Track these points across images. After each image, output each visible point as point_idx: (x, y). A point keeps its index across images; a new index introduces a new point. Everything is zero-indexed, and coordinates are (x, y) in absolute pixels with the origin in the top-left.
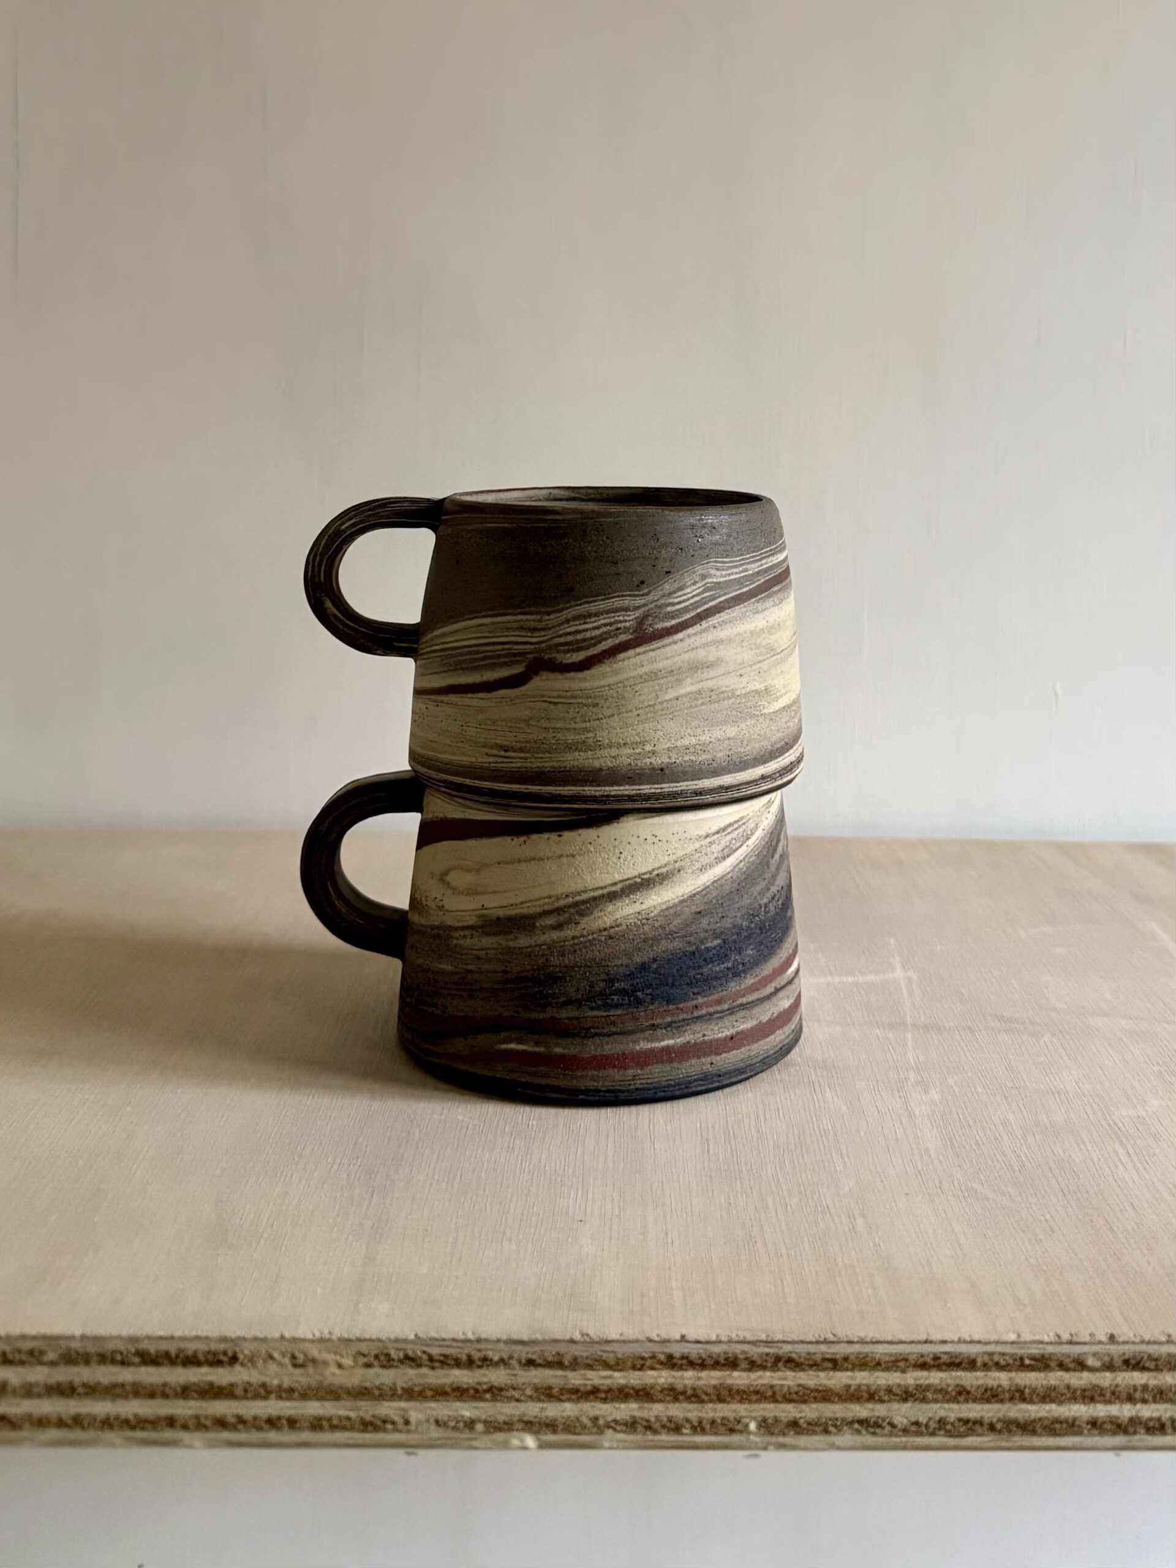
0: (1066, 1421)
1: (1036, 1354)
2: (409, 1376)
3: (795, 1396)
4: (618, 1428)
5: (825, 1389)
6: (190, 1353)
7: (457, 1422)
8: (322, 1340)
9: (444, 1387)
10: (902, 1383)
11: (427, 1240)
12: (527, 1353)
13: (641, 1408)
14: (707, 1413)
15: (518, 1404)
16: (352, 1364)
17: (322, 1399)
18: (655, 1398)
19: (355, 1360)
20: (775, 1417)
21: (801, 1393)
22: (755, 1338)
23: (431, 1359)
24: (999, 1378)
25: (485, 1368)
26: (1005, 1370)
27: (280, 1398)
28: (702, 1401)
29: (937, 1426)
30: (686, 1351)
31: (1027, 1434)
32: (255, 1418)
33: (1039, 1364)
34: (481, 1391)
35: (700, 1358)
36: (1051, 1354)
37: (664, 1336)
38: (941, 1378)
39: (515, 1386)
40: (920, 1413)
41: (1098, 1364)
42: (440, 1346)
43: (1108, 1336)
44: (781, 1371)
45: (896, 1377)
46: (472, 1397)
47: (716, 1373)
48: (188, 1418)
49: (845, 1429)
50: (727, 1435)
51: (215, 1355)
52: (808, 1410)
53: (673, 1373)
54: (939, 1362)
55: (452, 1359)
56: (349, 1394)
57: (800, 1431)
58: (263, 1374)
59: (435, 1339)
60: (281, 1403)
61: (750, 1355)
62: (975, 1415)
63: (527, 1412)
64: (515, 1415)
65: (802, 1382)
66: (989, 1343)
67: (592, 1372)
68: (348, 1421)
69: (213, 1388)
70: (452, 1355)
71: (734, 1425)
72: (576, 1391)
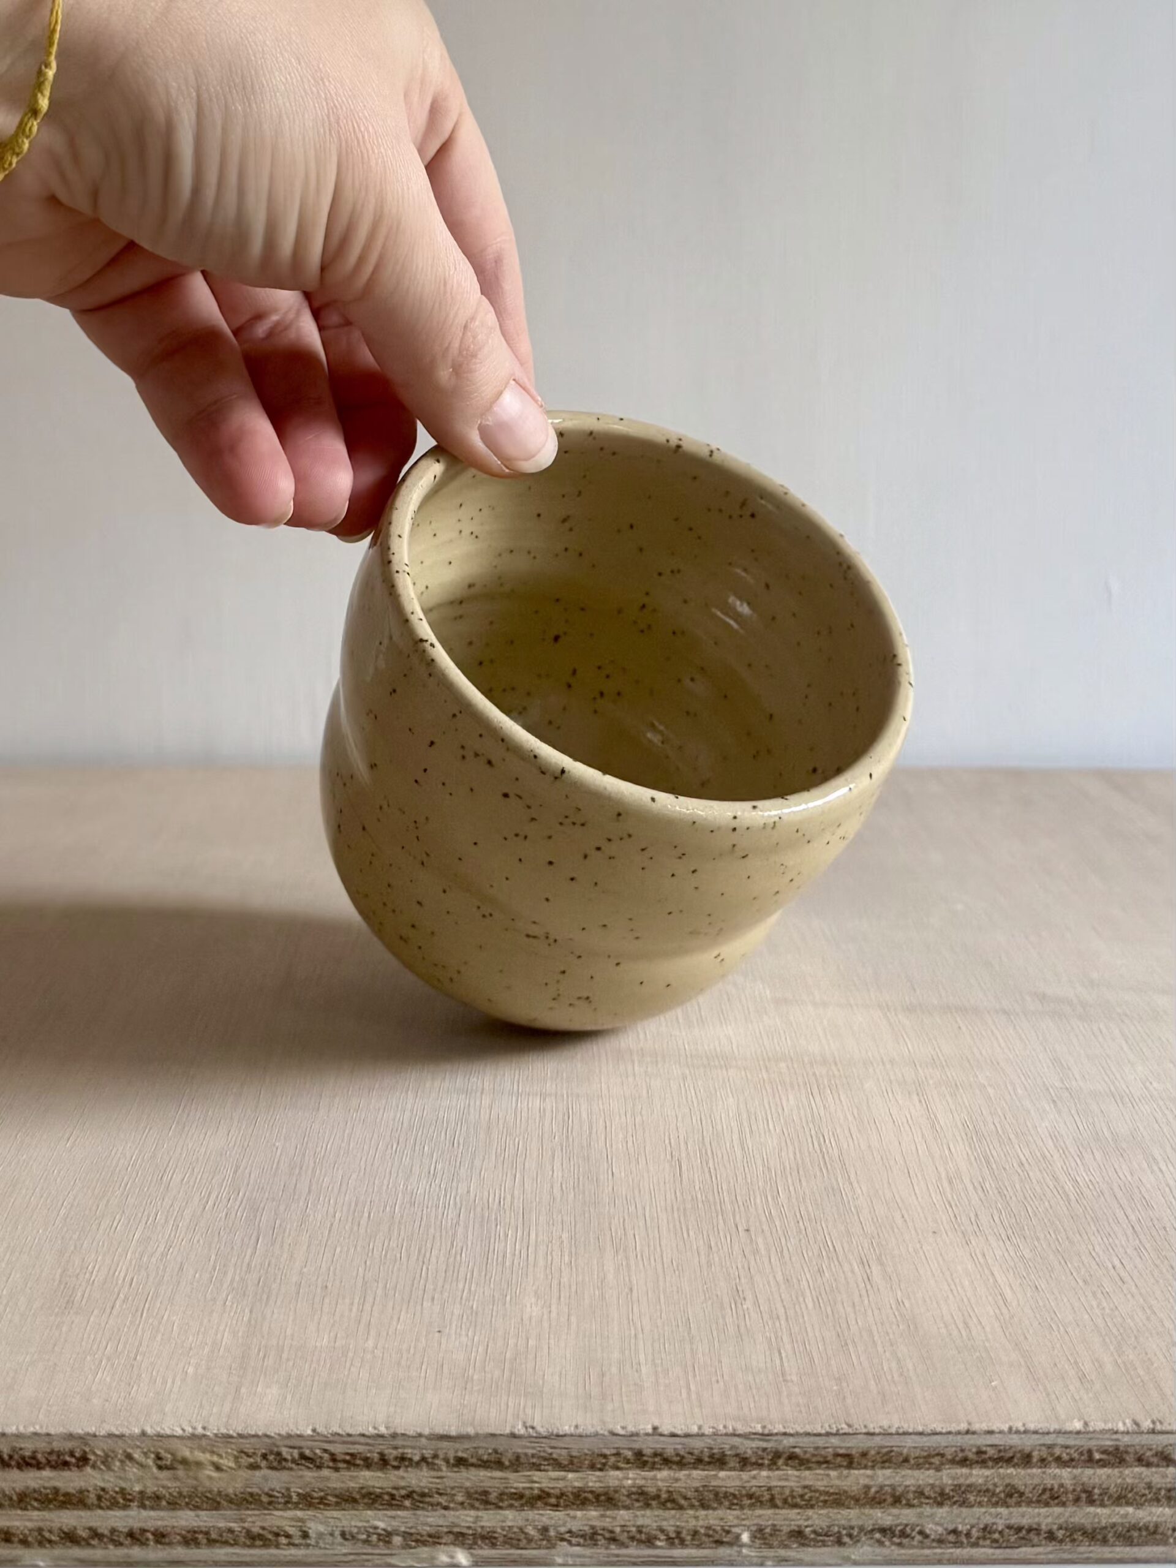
0: (1147, 1528)
1: (1108, 1446)
2: (305, 1479)
3: (798, 1500)
4: (574, 1540)
5: (837, 1491)
6: (27, 1454)
7: (369, 1536)
8: (193, 1437)
9: (351, 1493)
10: (937, 1483)
11: (327, 1301)
12: (456, 1451)
13: (602, 1516)
14: (687, 1522)
15: (446, 1512)
16: (232, 1464)
17: (197, 1508)
18: (620, 1504)
19: (236, 1458)
20: (774, 1525)
21: (807, 1497)
22: (748, 1430)
23: (334, 1458)
24: (1061, 1477)
25: (402, 1470)
26: (1069, 1467)
27: (143, 1506)
28: (681, 1508)
29: (981, 1534)
30: (659, 1446)
31: (1095, 1545)
32: (113, 1531)
33: (1112, 1460)
34: (397, 1498)
35: (677, 1455)
36: (1128, 1446)
37: (631, 1428)
38: (987, 1477)
39: (441, 1491)
40: (959, 1520)
42: (344, 1443)
44: (783, 1470)
45: (928, 1476)
46: (387, 1504)
47: (695, 1473)
48: (27, 1532)
49: (863, 1539)
50: (712, 1548)
51: (59, 1456)
52: (815, 1516)
53: (643, 1473)
54: (984, 1456)
55: (361, 1459)
56: (231, 1501)
57: (806, 1542)
58: (120, 1478)
59: (339, 1434)
60: (144, 1513)
61: (741, 1451)
62: (1029, 1521)
63: (456, 1521)
64: (442, 1526)
65: (807, 1483)
66: (1048, 1433)
67: (539, 1473)
68: (230, 1535)
69: (58, 1495)
70: (360, 1453)
71: (721, 1536)
72: (519, 1496)
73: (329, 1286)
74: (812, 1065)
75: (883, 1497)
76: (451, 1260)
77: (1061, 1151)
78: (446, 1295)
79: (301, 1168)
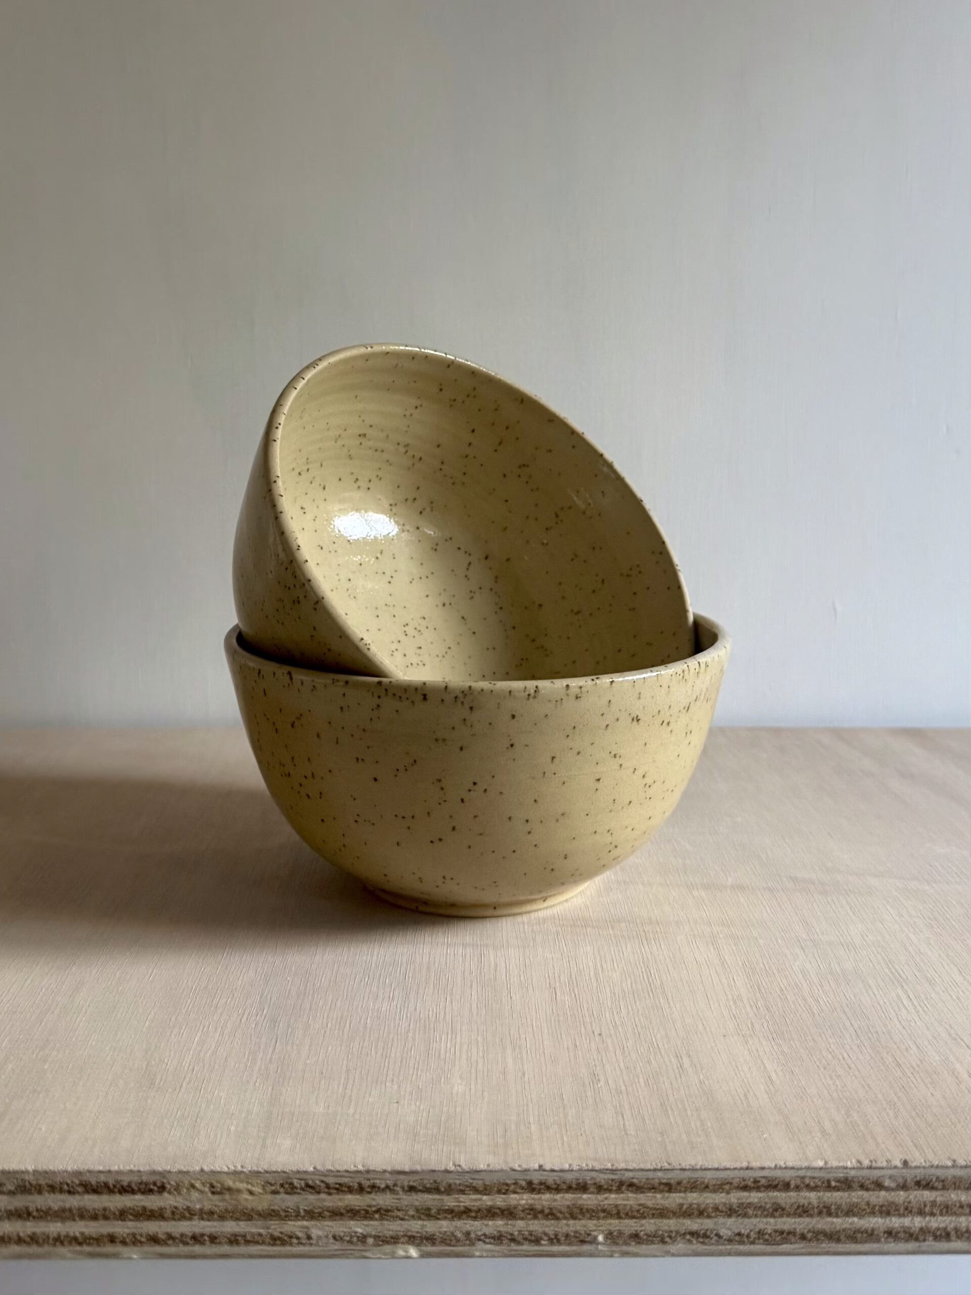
0: (867, 1232)
1: (841, 1177)
2: (310, 1200)
3: (636, 1214)
4: (487, 1240)
5: (661, 1207)
6: (125, 1184)
7: (351, 1237)
8: (236, 1173)
9: (340, 1209)
10: (727, 1202)
11: (323, 1082)
12: (409, 1181)
13: (507, 1224)
14: (562, 1228)
15: (403, 1222)
16: (260, 1191)
17: (237, 1219)
18: (517, 1216)
19: (263, 1186)
20: (620, 1230)
21: (641, 1211)
22: (603, 1167)
23: (328, 1186)
24: (809, 1198)
25: (373, 1194)
26: (815, 1191)
27: (203, 1219)
28: (558, 1219)
29: (757, 1236)
30: (543, 1178)
31: (832, 1242)
32: (182, 1235)
33: (844, 1186)
34: (370, 1213)
35: (555, 1184)
36: (853, 1177)
37: (525, 1166)
38: (761, 1198)
39: (399, 1208)
40: (742, 1227)
41: (893, 1185)
42: (335, 1176)
43: (903, 1160)
44: (625, 1193)
45: (722, 1197)
46: (364, 1217)
47: (569, 1196)
48: (125, 1235)
49: (679, 1239)
50: (578, 1245)
51: (146, 1185)
52: (647, 1224)
53: (533, 1196)
54: (758, 1184)
55: (346, 1187)
56: (260, 1215)
57: (641, 1241)
58: (187, 1200)
59: (331, 1171)
60: (203, 1223)
61: (598, 1180)
62: (789, 1227)
63: (410, 1228)
64: (400, 1231)
65: (642, 1202)
66: (801, 1169)
67: (464, 1196)
68: (259, 1238)
69: (146, 1212)
70: (345, 1183)
71: (584, 1237)
72: (451, 1211)
73: (324, 1072)
74: (643, 926)
75: (692, 1211)
76: (405, 1055)
77: (808, 982)
78: (401, 1078)
79: (305, 994)
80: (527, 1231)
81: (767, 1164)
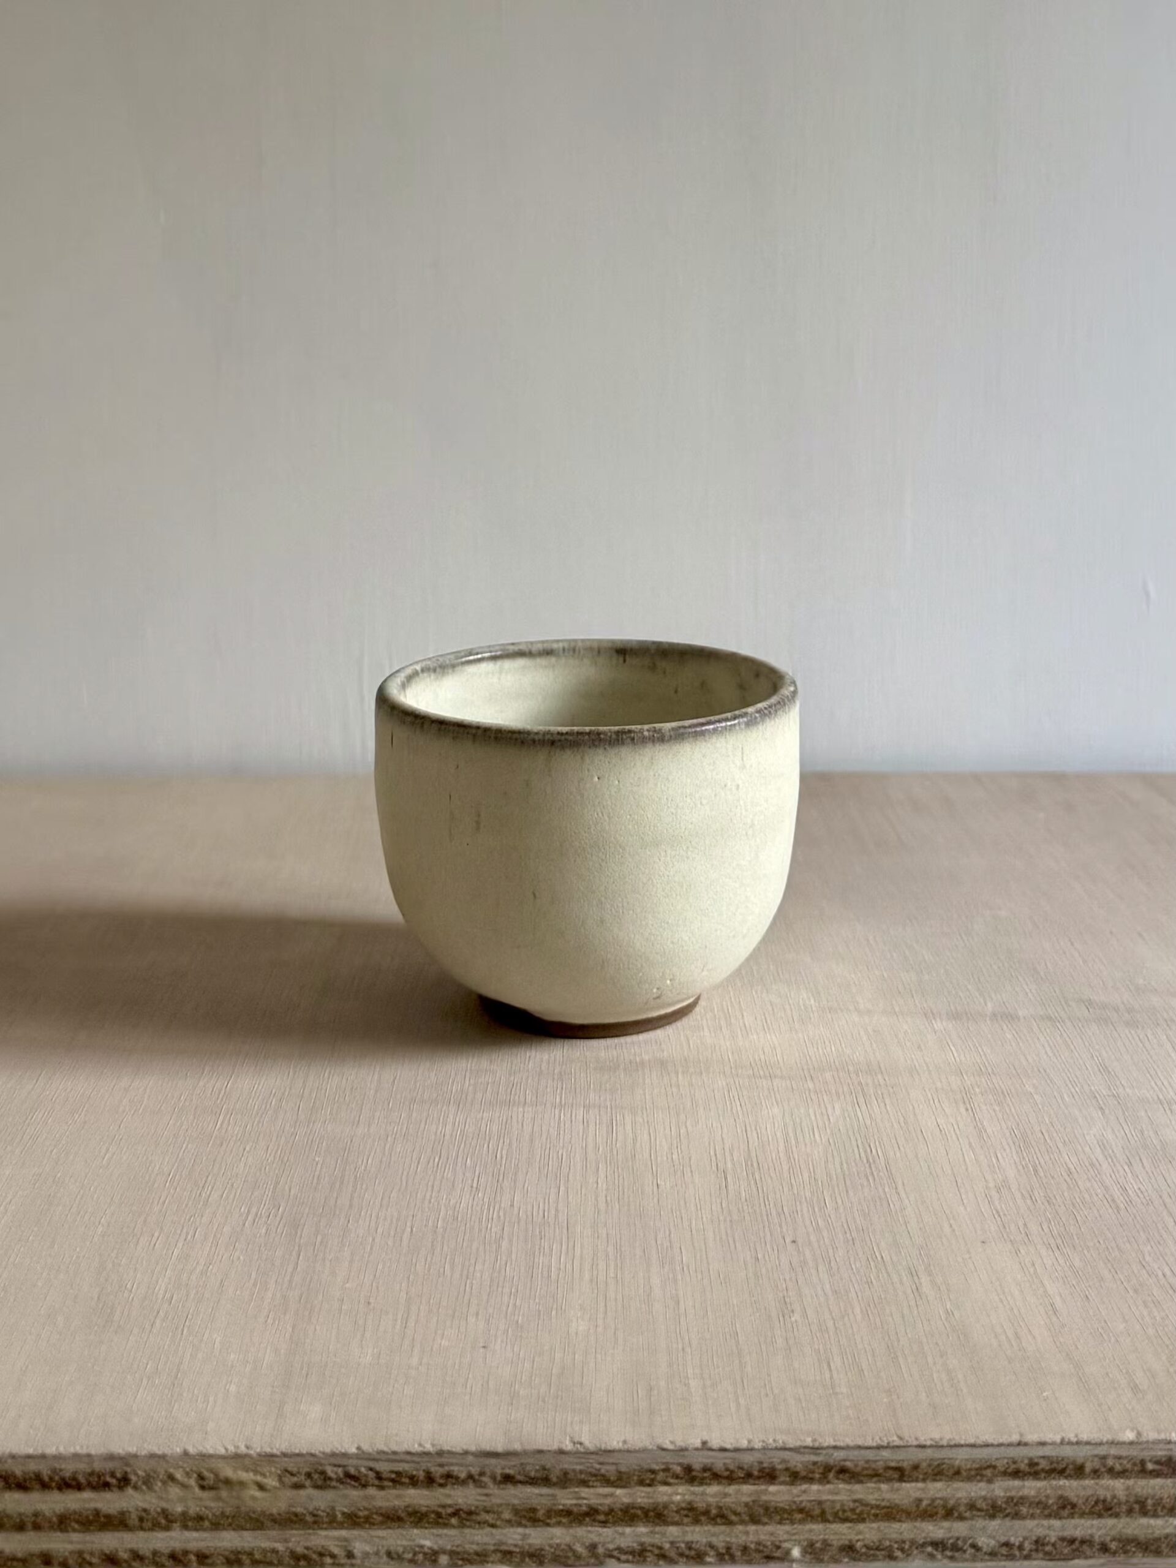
1: (1161, 1456)
2: (350, 1498)
4: (623, 1557)
5: (888, 1504)
6: (68, 1475)
7: (415, 1554)
8: (237, 1456)
9: (397, 1511)
10: (989, 1495)
11: (370, 1318)
12: (503, 1468)
13: (652, 1532)
14: (737, 1537)
15: (494, 1531)
16: (276, 1484)
17: (240, 1528)
18: (669, 1520)
19: (280, 1477)
20: (825, 1541)
21: (858, 1511)
22: (798, 1444)
23: (379, 1476)
24: (1114, 1489)
25: (449, 1487)
26: (1122, 1478)
27: (185, 1527)
28: (730, 1523)
29: (1034, 1547)
30: (708, 1461)
31: (1150, 1555)
32: (155, 1553)
33: (1165, 1469)
34: (444, 1516)
35: (727, 1469)
37: (680, 1443)
38: (1040, 1489)
39: (488, 1509)
40: (1011, 1533)
42: (388, 1460)
44: (833, 1484)
45: (980, 1489)
46: (434, 1523)
47: (747, 1488)
48: (67, 1554)
49: (915, 1552)
51: (99, 1477)
52: (866, 1530)
53: (692, 1489)
54: (1036, 1468)
55: (406, 1476)
56: (274, 1521)
57: (858, 1556)
58: (161, 1498)
59: (384, 1452)
60: (188, 1534)
61: (791, 1465)
62: (1083, 1532)
63: (503, 1539)
64: (489, 1544)
65: (858, 1496)
66: (1101, 1444)
67: (587, 1490)
68: (274, 1555)
69: (99, 1517)
70: (406, 1471)
71: (771, 1551)
72: (568, 1512)
73: (372, 1300)
74: (857, 1075)
75: (935, 1510)
76: (496, 1274)
77: (1110, 1160)
78: (491, 1310)
79: (342, 1183)
80: (683, 1542)
81: (1049, 1437)
